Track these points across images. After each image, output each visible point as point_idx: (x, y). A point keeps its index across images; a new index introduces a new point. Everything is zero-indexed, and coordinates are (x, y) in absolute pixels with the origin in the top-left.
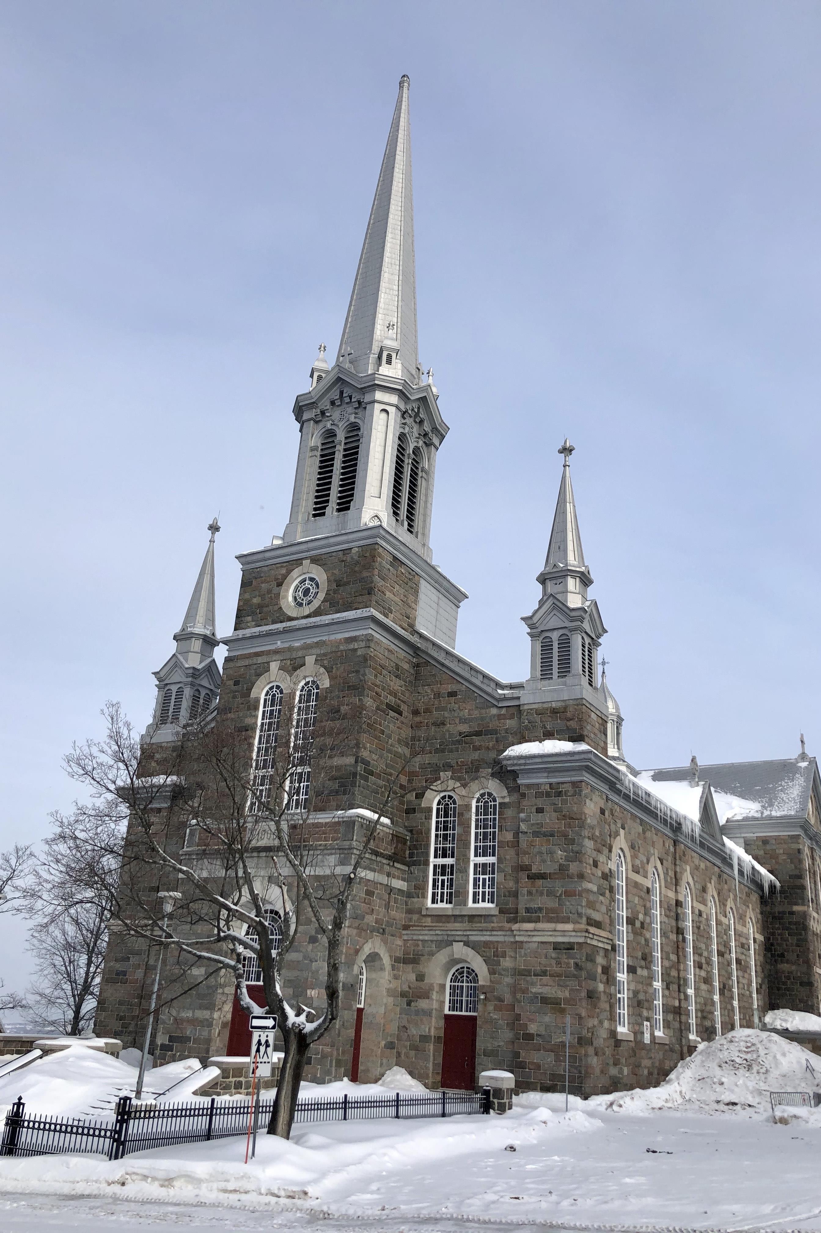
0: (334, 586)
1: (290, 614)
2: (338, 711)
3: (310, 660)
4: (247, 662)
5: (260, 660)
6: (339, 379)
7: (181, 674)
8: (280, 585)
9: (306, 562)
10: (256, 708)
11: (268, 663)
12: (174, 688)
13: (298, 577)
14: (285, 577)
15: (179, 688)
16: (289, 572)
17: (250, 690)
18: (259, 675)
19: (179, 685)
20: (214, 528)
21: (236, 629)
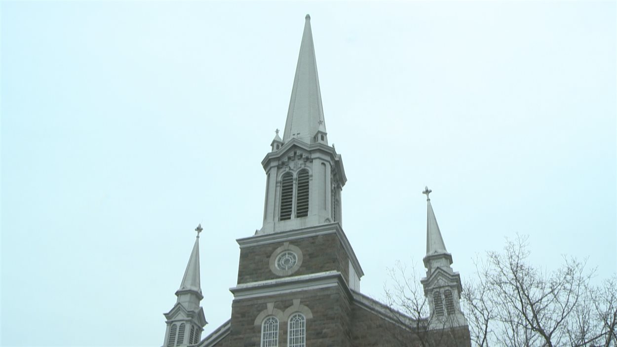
0: (308, 257)
1: (277, 274)
2: (321, 333)
3: (296, 302)
4: (250, 303)
5: (260, 302)
6: (295, 146)
7: (184, 315)
8: (269, 257)
9: (286, 244)
10: (260, 332)
11: (266, 303)
12: (178, 324)
13: (280, 253)
14: (272, 252)
15: (182, 324)
16: (275, 249)
17: (253, 320)
18: (260, 311)
19: (182, 322)
20: (199, 229)
21: (239, 283)
